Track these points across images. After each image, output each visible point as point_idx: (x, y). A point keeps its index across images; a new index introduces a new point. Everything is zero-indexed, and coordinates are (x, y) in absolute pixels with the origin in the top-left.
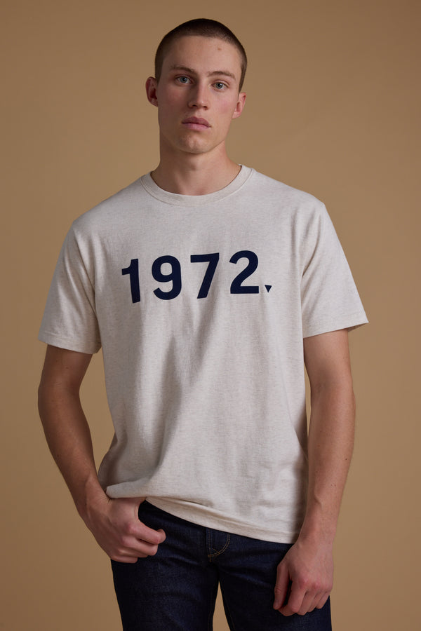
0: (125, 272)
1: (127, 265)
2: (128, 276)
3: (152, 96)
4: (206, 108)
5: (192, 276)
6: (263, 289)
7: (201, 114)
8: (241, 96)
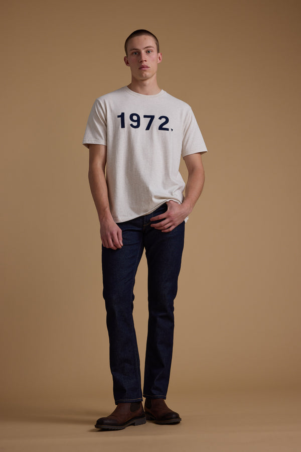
1: (120, 114)
2: (120, 118)
3: (127, 63)
4: (145, 61)
6: (170, 130)
7: (145, 63)
8: (159, 54)
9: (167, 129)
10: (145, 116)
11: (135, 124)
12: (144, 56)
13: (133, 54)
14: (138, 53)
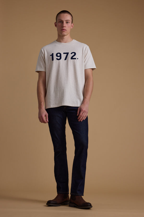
0: (51, 55)
3: (56, 26)
4: (65, 27)
5: (63, 56)
6: (77, 59)
7: (64, 28)
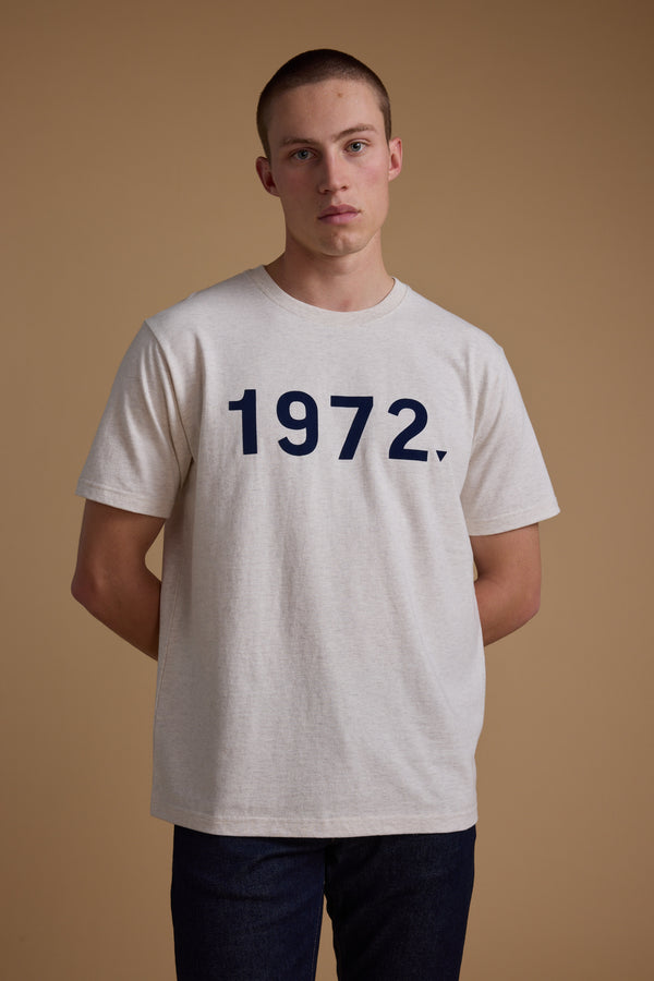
1: (239, 396)
2: (239, 413)
7: (341, 198)
8: (393, 144)
9: (421, 456)
10: (337, 401)
11: (298, 437)
12: (340, 166)
13: (291, 155)
14: (314, 154)
